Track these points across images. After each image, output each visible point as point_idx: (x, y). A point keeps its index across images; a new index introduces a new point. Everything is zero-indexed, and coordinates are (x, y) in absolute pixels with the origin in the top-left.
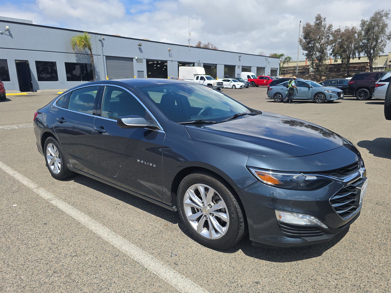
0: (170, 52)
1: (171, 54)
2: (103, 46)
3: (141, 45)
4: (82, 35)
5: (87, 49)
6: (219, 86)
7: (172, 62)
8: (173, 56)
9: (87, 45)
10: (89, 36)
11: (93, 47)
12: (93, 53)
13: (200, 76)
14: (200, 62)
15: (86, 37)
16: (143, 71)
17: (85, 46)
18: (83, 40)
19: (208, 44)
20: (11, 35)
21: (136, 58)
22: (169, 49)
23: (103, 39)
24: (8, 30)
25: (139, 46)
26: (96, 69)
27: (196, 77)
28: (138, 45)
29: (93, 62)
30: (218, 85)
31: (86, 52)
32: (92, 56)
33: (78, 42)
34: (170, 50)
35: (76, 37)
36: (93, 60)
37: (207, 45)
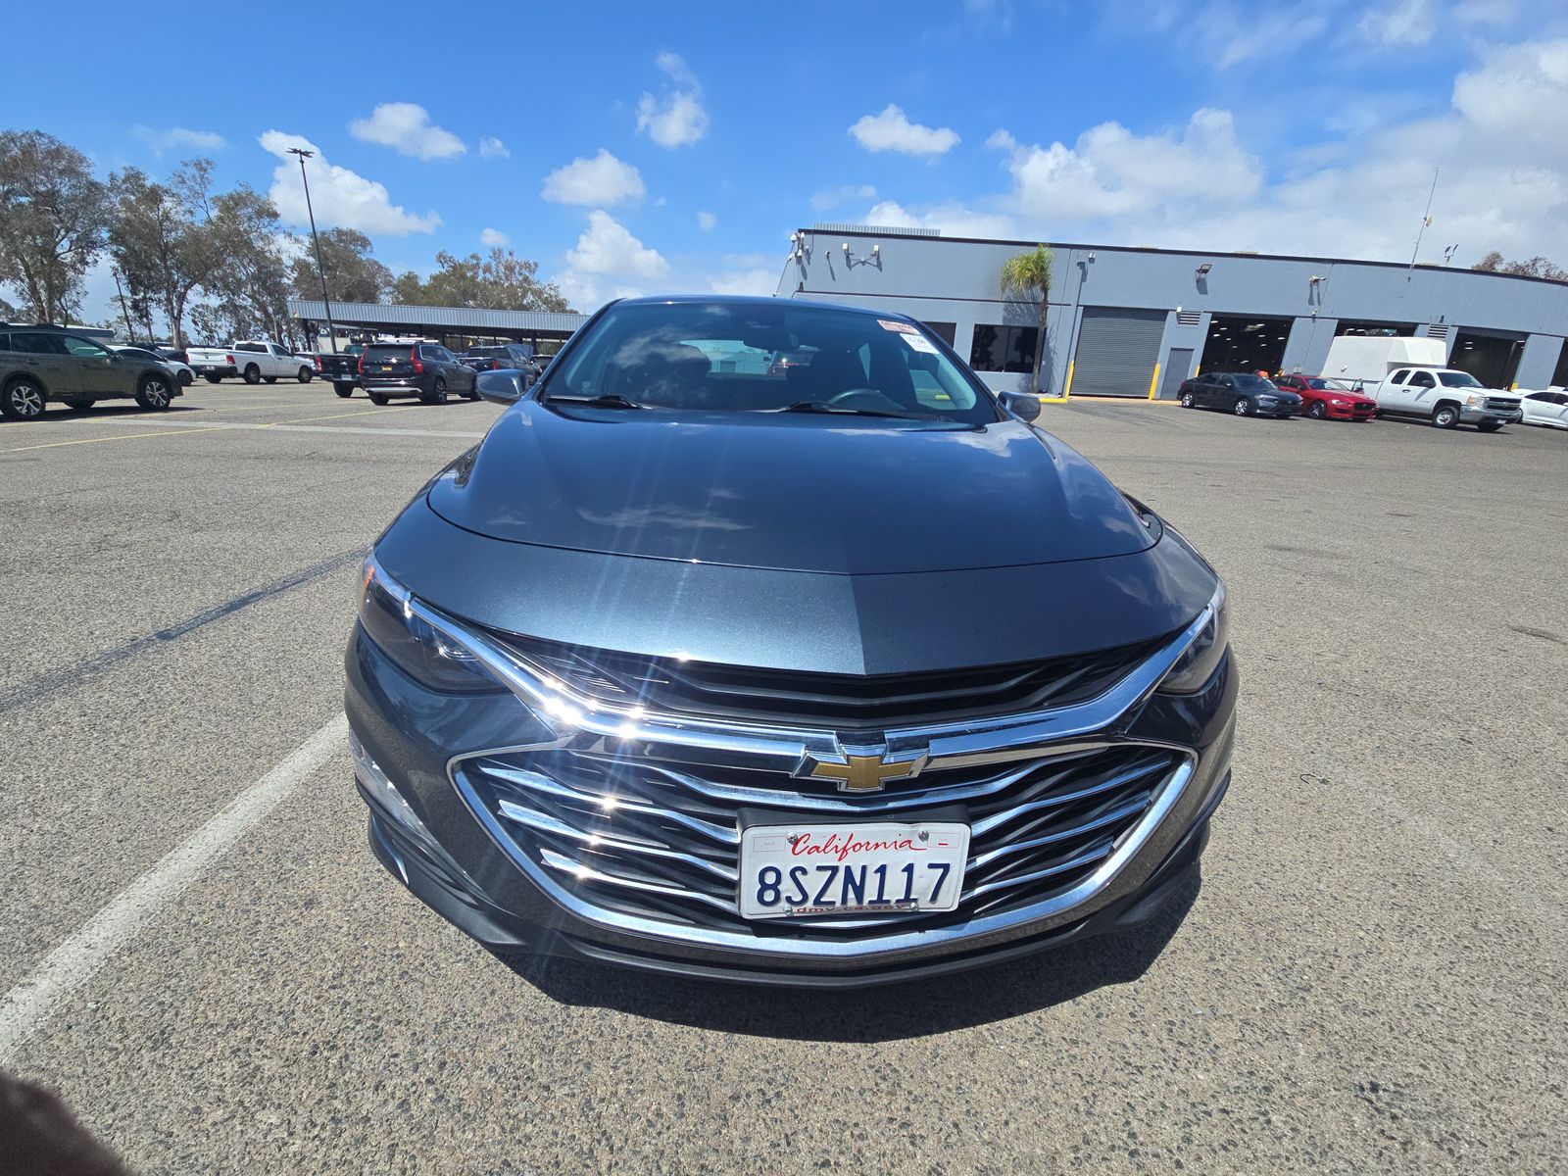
0: (1315, 287)
1: (1319, 294)
2: (1084, 279)
3: (1206, 271)
4: (1034, 251)
5: (1037, 289)
6: (1491, 413)
7: (1314, 322)
8: (1324, 301)
9: (1039, 277)
10: (1048, 252)
11: (1052, 283)
12: (1050, 300)
13: (1414, 371)
14: (1444, 323)
15: (1040, 257)
16: (1193, 350)
17: (1032, 281)
18: (1031, 266)
19: (1534, 264)
20: (879, 266)
21: (1179, 310)
22: (1315, 278)
23: (1092, 260)
24: (877, 255)
25: (1198, 275)
26: (1049, 342)
27: (1395, 372)
28: (1198, 271)
29: (1044, 324)
30: (1490, 407)
31: (1033, 297)
32: (1043, 306)
33: (1016, 273)
34: (1316, 281)
35: (1015, 260)
36: (1045, 318)
37: (1527, 266)
